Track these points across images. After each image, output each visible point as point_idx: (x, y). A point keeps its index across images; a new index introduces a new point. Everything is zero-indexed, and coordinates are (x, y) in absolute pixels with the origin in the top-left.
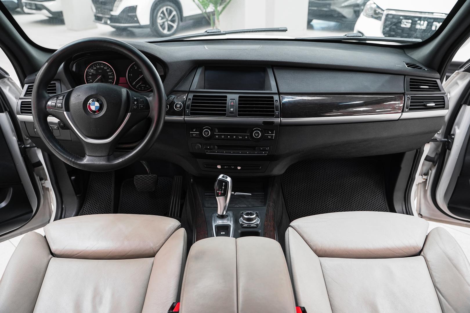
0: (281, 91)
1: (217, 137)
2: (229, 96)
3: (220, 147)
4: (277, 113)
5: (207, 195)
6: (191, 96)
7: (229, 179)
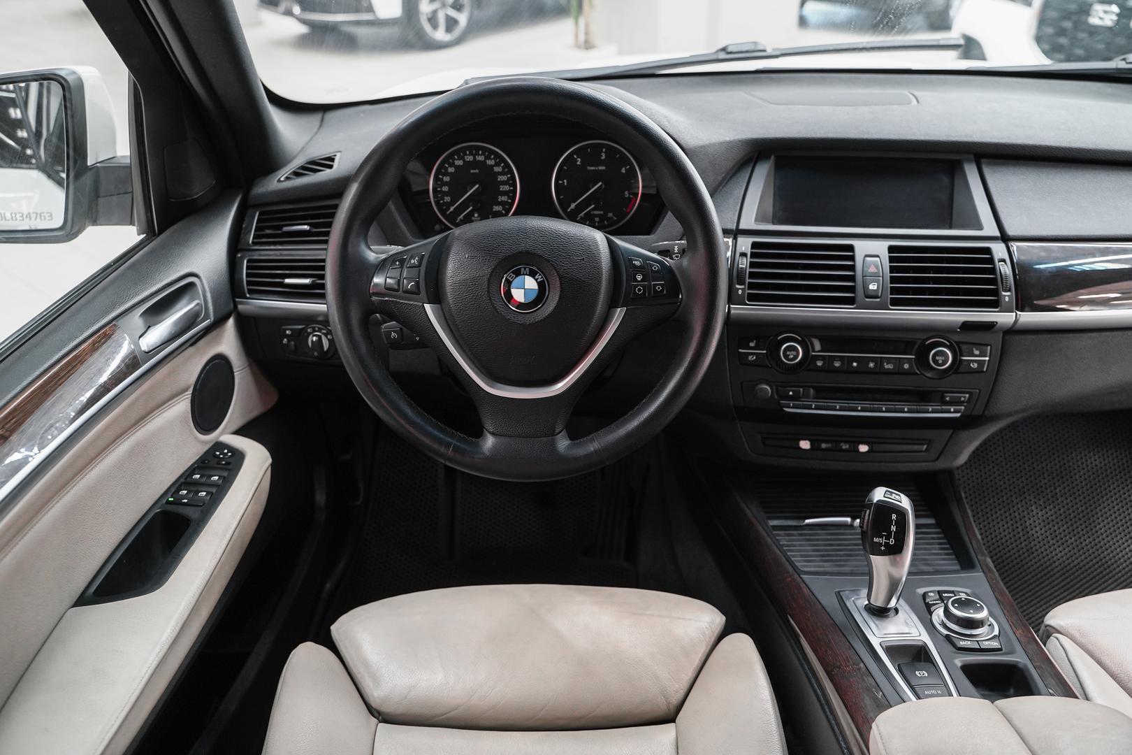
0: (1011, 231)
1: (819, 363)
2: (862, 247)
3: (824, 393)
4: (1007, 296)
6: (745, 244)
7: (905, 502)
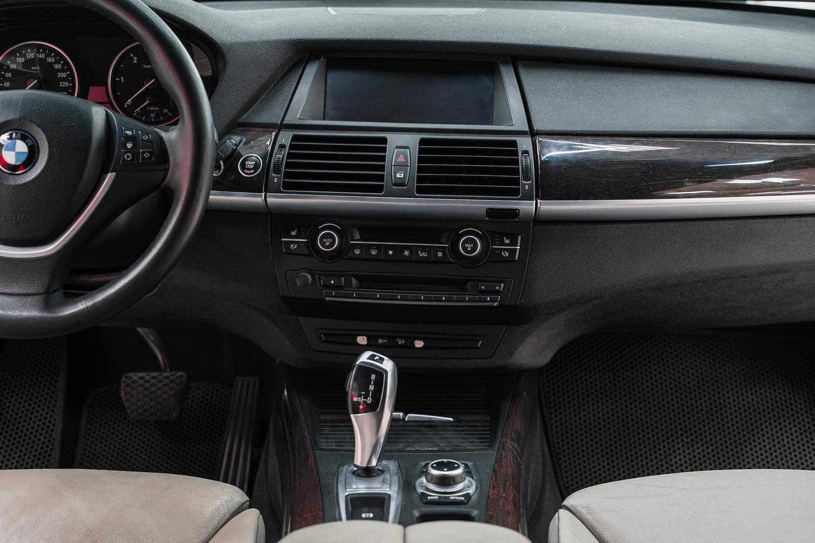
0: (537, 127)
1: (357, 252)
3: (366, 281)
4: (526, 185)
5: (325, 421)
6: (285, 138)
7: (388, 365)
